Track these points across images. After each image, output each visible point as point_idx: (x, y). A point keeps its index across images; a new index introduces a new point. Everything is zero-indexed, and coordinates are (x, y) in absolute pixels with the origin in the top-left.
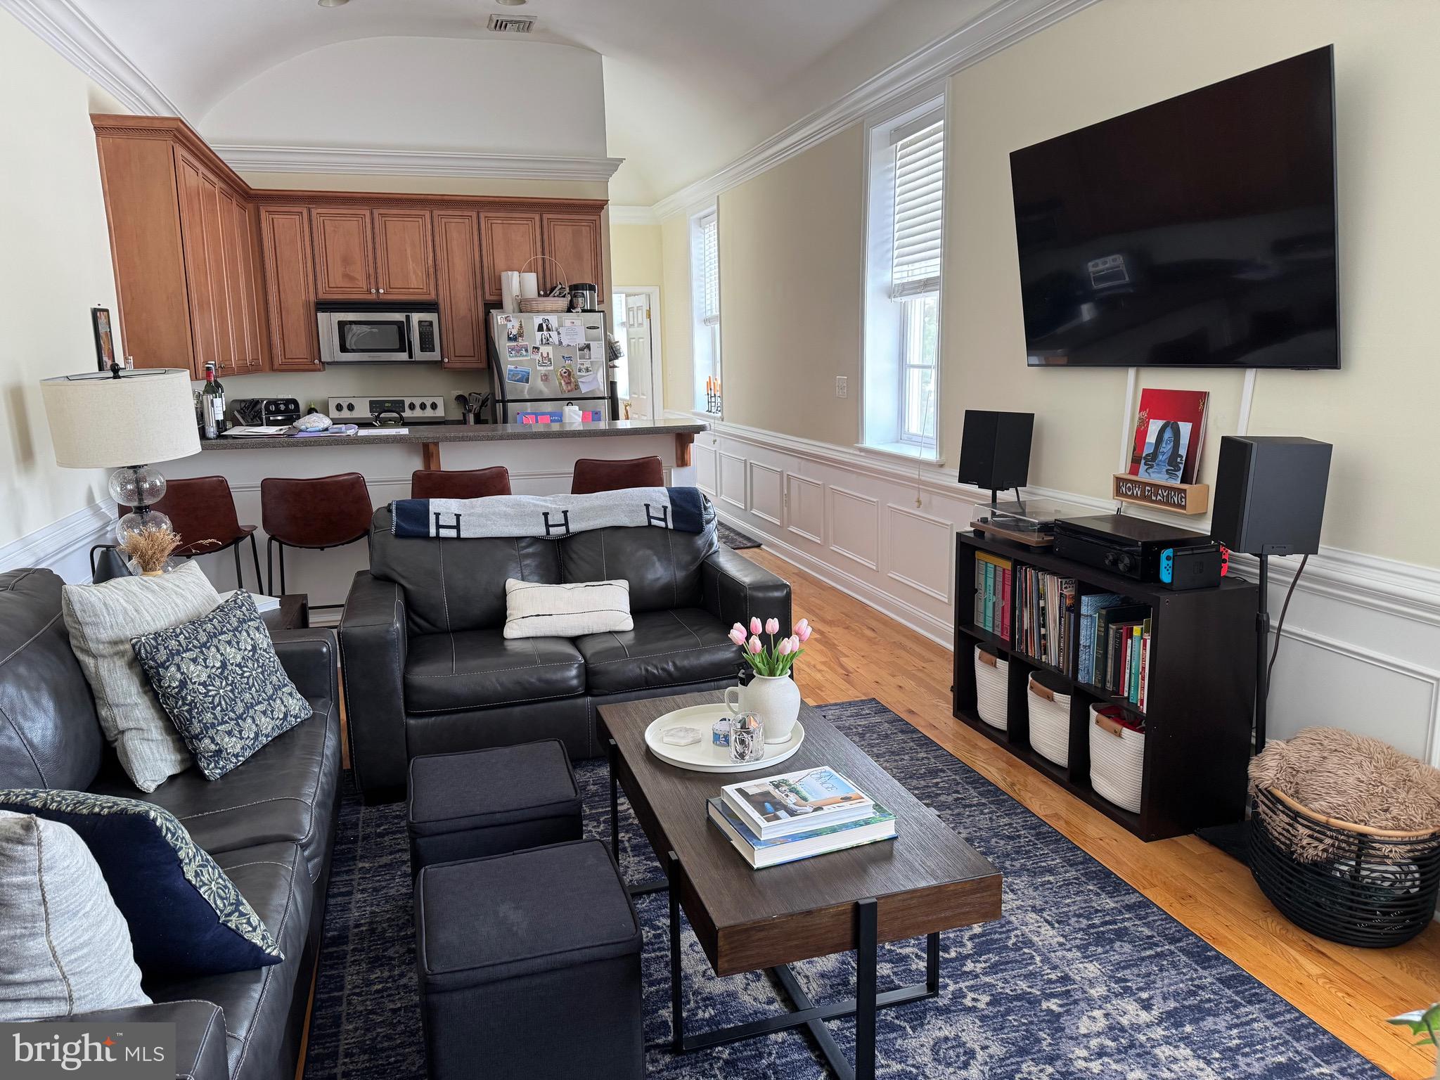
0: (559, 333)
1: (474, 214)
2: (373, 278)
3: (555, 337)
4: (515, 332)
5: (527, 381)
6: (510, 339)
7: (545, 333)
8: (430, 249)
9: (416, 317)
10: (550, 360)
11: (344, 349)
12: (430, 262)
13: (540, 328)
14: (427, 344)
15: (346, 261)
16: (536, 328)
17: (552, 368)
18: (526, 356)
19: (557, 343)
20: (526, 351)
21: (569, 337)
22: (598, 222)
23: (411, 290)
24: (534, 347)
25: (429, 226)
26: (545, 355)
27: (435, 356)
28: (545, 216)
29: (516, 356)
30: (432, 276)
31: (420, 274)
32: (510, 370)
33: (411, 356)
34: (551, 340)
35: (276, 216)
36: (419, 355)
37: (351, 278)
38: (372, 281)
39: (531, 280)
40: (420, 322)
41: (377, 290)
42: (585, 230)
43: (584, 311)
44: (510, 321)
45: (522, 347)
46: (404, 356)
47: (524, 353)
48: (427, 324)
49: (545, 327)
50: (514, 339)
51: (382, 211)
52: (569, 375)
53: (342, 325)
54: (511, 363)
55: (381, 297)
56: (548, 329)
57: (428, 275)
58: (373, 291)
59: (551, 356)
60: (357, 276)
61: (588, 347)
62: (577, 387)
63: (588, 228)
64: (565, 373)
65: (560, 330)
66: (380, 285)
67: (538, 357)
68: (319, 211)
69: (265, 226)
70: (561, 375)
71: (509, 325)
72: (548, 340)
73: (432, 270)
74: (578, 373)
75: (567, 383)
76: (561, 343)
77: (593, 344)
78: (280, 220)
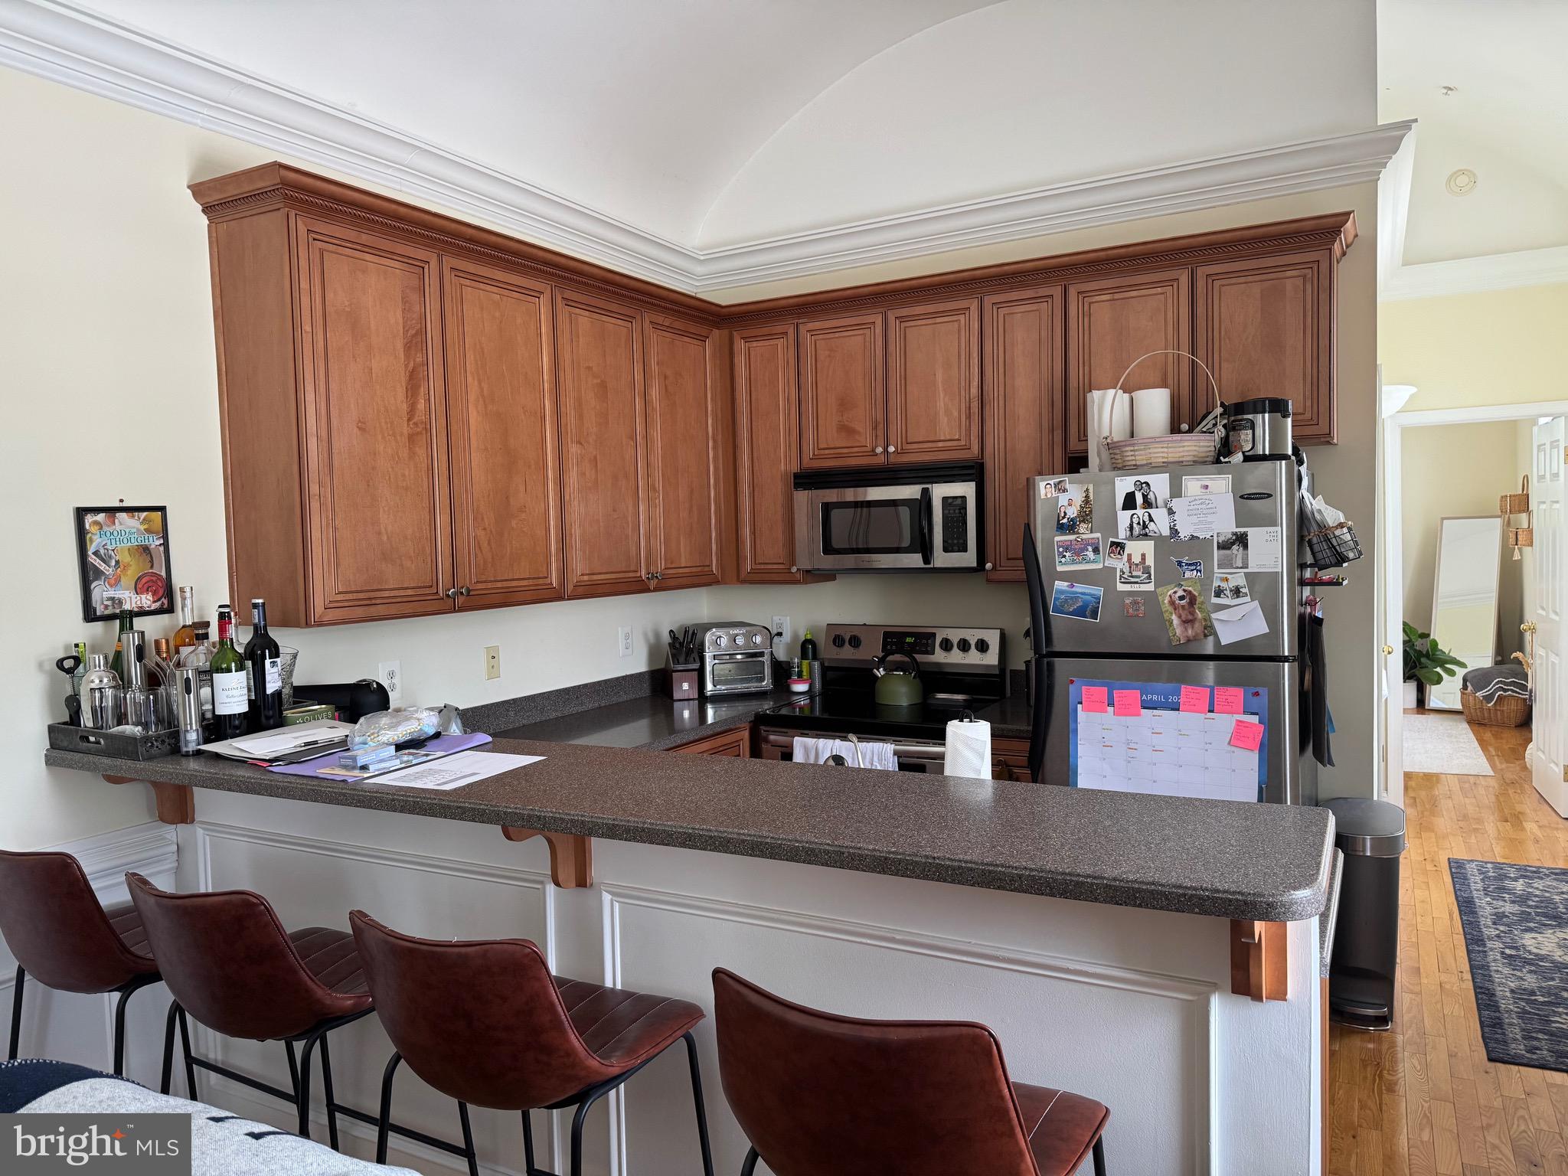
0: (1171, 512)
1: (1057, 291)
2: (882, 426)
3: (1161, 523)
4: (1072, 512)
5: (1094, 615)
6: (1062, 528)
7: (1140, 512)
8: (976, 370)
9: (940, 491)
10: (1147, 570)
11: (828, 549)
12: (974, 391)
13: (1129, 502)
14: (955, 542)
15: (844, 404)
16: (1120, 501)
17: (1150, 587)
18: (1094, 561)
19: (1166, 532)
20: (1096, 550)
21: (1195, 519)
22: (1324, 266)
23: (940, 444)
24: (1113, 544)
25: (976, 326)
26: (1136, 559)
27: (968, 558)
28: (1202, 272)
29: (1073, 562)
30: (976, 418)
31: (956, 414)
32: (1062, 592)
33: (927, 560)
34: (1152, 526)
35: (755, 344)
36: (942, 559)
37: (847, 430)
38: (880, 433)
39: (1155, 404)
40: (945, 499)
41: (886, 450)
42: (1291, 283)
43: (1247, 459)
44: (1065, 491)
45: (1086, 544)
46: (915, 560)
47: (1090, 554)
48: (959, 501)
49: (1139, 499)
50: (1070, 527)
51: (904, 312)
52: (1193, 601)
53: (827, 508)
54: (1064, 576)
55: (892, 459)
56: (1147, 504)
57: (969, 417)
58: (879, 450)
59: (1150, 561)
60: (859, 427)
61: (1242, 540)
62: (1209, 630)
63: (1299, 282)
64: (1182, 598)
65: (1175, 504)
66: (892, 438)
67: (1119, 564)
68: (811, 326)
69: (741, 362)
70: (1172, 603)
71: (1063, 499)
72: (1145, 526)
73: (975, 408)
74: (1215, 600)
75: (1187, 622)
76: (1174, 532)
77: (1254, 534)
78: (759, 347)
